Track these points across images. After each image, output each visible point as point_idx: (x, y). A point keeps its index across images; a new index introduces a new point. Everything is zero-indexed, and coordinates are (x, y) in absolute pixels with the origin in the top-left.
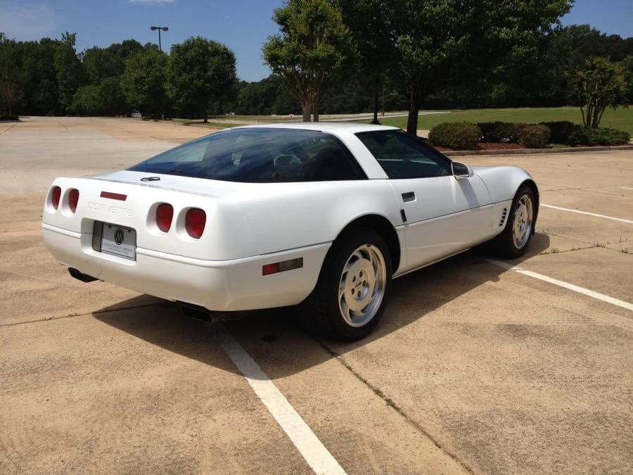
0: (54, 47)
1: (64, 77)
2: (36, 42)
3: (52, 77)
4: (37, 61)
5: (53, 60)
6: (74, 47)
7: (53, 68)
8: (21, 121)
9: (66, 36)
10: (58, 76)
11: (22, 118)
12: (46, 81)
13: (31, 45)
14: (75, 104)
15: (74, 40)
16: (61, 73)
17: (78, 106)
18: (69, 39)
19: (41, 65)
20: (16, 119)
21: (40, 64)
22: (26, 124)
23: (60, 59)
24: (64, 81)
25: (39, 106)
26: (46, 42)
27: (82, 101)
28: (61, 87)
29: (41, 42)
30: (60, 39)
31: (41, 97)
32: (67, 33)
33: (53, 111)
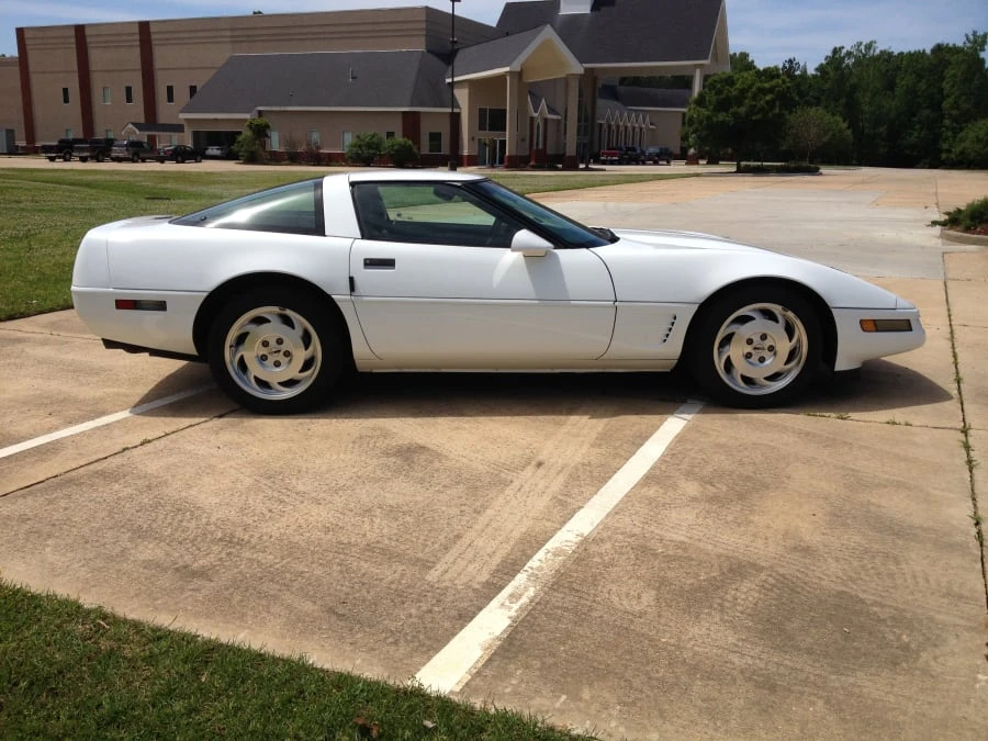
0: (947, 56)
1: (956, 105)
2: (924, 51)
3: (936, 105)
4: (919, 81)
5: (942, 79)
6: (982, 55)
7: (941, 90)
8: (821, 174)
9: (971, 37)
10: (946, 105)
11: (823, 170)
12: (926, 112)
13: (916, 57)
14: (957, 149)
15: (984, 42)
16: (951, 100)
17: (962, 153)
18: (975, 41)
19: (924, 87)
20: (814, 171)
21: (922, 85)
22: (829, 178)
23: (954, 76)
24: (954, 112)
25: (908, 152)
26: (939, 49)
27: (967, 144)
28: (947, 122)
29: (933, 51)
30: (960, 44)
31: (914, 137)
32: (975, 33)
33: (927, 161)
